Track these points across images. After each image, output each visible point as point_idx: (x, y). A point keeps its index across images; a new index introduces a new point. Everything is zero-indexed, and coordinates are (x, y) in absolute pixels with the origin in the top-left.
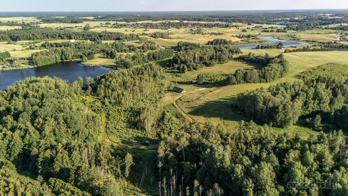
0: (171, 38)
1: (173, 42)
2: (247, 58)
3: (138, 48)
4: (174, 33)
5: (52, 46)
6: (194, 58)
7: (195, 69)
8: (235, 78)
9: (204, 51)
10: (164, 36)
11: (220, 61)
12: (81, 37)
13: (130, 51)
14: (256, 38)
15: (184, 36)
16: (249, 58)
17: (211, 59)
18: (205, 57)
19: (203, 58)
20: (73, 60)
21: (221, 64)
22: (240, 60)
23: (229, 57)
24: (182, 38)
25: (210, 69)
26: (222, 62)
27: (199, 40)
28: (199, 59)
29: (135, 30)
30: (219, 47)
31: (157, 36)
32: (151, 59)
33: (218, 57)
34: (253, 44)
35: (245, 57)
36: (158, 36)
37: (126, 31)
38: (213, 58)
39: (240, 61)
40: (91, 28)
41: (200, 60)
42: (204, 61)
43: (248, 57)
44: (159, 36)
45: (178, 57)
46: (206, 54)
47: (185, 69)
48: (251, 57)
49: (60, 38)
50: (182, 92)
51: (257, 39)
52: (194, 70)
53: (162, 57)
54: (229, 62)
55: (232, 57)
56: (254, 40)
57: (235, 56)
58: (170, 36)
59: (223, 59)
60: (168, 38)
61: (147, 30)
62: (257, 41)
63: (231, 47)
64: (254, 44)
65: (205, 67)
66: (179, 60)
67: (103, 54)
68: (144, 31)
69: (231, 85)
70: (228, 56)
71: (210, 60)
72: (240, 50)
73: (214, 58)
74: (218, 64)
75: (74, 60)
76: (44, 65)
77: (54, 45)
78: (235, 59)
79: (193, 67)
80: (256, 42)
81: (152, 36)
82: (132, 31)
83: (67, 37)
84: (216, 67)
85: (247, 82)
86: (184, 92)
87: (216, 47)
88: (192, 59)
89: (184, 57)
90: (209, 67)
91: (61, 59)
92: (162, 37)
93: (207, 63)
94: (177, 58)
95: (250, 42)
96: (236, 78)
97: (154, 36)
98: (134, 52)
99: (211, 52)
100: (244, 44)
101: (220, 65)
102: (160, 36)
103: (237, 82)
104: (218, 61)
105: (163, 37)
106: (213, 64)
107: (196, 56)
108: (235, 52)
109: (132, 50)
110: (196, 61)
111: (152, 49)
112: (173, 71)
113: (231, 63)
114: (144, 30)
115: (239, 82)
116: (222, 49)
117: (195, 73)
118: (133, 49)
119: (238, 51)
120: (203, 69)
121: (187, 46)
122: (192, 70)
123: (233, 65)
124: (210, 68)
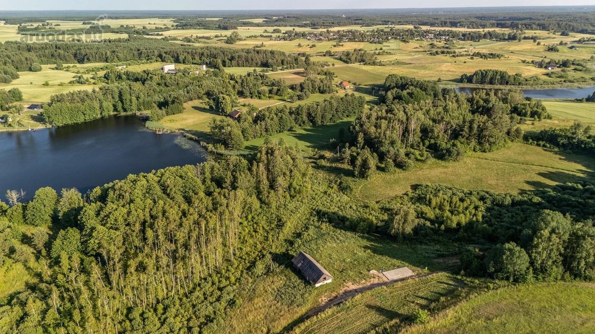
0: (381, 64)
1: (382, 73)
2: (566, 137)
3: (292, 88)
4: (392, 52)
5: (119, 77)
6: (406, 131)
7: (400, 165)
8: (526, 257)
9: (440, 109)
10: (367, 60)
11: (480, 143)
12: (197, 58)
13: (270, 95)
14: (584, 69)
15: (411, 59)
16: (574, 138)
17: (456, 135)
18: (439, 129)
19: (432, 131)
20: (138, 113)
21: (484, 151)
22: (541, 143)
23: (508, 133)
24: (406, 64)
25: (446, 170)
26: (487, 146)
27: (442, 71)
28: (421, 135)
29: (316, 44)
30: (484, 96)
31: (350, 59)
32: (304, 123)
33: (475, 131)
34: (576, 84)
35: (561, 136)
36: (353, 58)
37: (299, 45)
38: (461, 135)
39: (544, 146)
40: (240, 40)
41: (421, 138)
42: (433, 141)
43: (569, 134)
44: (356, 59)
45: (361, 126)
46: (443, 118)
47: (369, 168)
48: (581, 135)
49: (160, 60)
50: (317, 285)
51: (587, 71)
52: (398, 170)
53: (333, 116)
54: (509, 148)
55: (518, 131)
56: (578, 75)
57: (527, 126)
58: (380, 59)
59: (491, 140)
60: (374, 64)
61: (341, 44)
62: (587, 76)
63: (518, 98)
64: (580, 86)
65: (432, 160)
66: (361, 135)
67: (207, 100)
68: (335, 46)
69: (507, 279)
70: (505, 130)
71: (451, 138)
72: (543, 109)
73: (464, 133)
74: (474, 150)
75: (141, 114)
76: (70, 122)
77: (124, 77)
78: (529, 137)
79: (395, 161)
80: (584, 80)
81: (341, 59)
82: (311, 47)
83: (172, 57)
84: (468, 161)
85: (576, 275)
86: (326, 282)
87: (477, 97)
88: (396, 135)
89: (377, 126)
90: (443, 163)
91: (115, 109)
92: (362, 61)
93: (442, 150)
94: (357, 128)
95: (570, 78)
96: (530, 256)
97: (346, 58)
98: (280, 98)
99: (459, 113)
100: (553, 83)
101: (479, 153)
102: (359, 58)
103: (535, 270)
104: (473, 143)
105: (364, 61)
106: (458, 154)
107: (413, 126)
108: (529, 113)
109: (276, 94)
110: (411, 139)
111: (322, 92)
112: (340, 165)
113: (515, 149)
114: (335, 44)
115: (540, 271)
116: (490, 105)
117: (397, 181)
118: (279, 90)
119: (540, 111)
120: (425, 166)
121: (403, 87)
122: (392, 168)
123: (521, 159)
124: (446, 167)
